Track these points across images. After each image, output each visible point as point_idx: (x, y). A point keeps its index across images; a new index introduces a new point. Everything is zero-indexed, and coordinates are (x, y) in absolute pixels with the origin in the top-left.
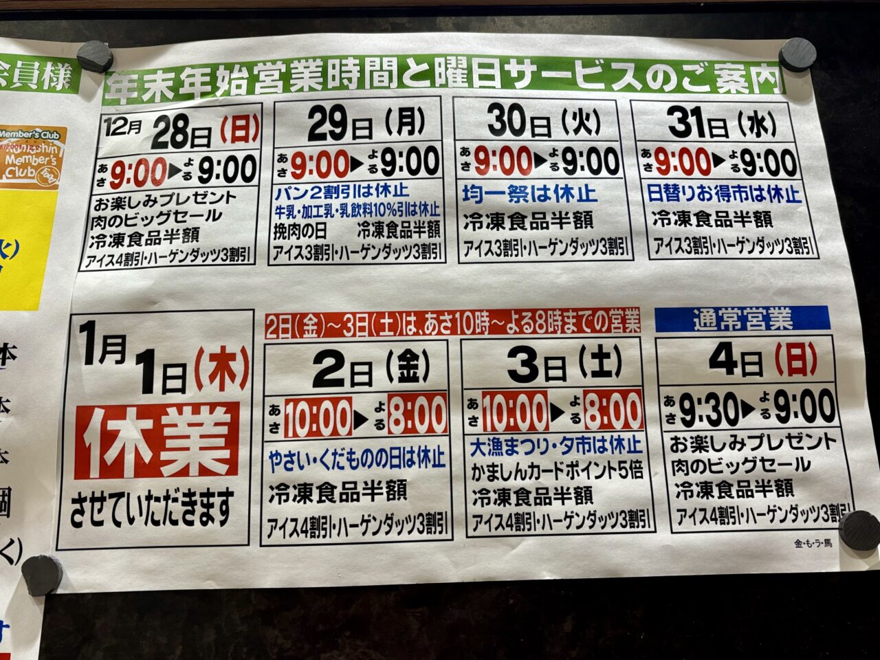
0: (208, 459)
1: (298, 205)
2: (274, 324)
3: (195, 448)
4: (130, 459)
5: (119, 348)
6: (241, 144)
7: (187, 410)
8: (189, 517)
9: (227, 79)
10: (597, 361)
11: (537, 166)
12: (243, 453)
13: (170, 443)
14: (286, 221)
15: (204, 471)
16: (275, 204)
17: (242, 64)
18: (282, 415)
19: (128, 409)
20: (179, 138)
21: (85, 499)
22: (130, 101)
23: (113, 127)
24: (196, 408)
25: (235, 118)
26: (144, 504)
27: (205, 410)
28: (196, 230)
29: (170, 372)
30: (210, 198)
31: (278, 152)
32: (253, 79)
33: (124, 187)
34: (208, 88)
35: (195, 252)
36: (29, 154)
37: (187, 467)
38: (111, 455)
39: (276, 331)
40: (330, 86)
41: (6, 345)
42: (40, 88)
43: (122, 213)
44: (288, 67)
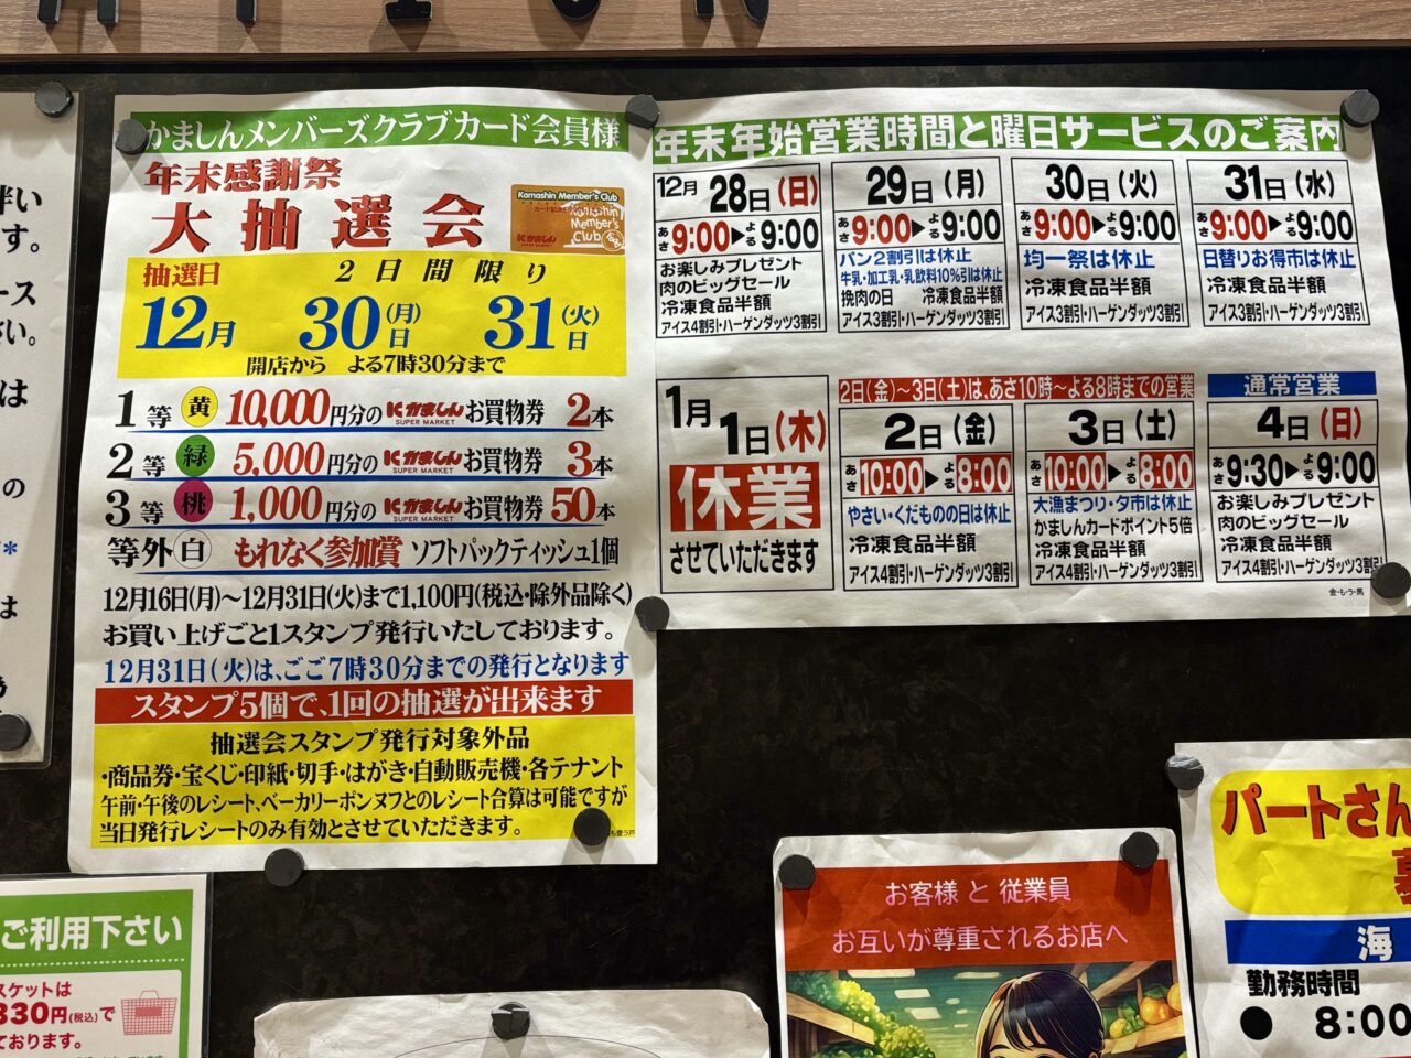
0: (794, 513)
1: (863, 271)
2: (847, 389)
3: (780, 504)
4: (720, 513)
5: (704, 412)
6: (800, 208)
7: (772, 469)
8: (778, 565)
9: (780, 137)
10: (1152, 424)
11: (1095, 230)
12: (824, 508)
13: (756, 499)
14: (854, 288)
15: (790, 524)
16: (841, 270)
17: (795, 121)
18: (858, 474)
19: (716, 468)
20: (738, 200)
21: (682, 549)
22: (681, 159)
23: (667, 188)
24: (780, 468)
25: (793, 180)
26: (736, 553)
27: (788, 469)
28: (767, 297)
29: (754, 434)
30: (776, 264)
31: (838, 216)
32: (808, 138)
33: (688, 252)
34: (762, 147)
35: (768, 319)
36: (591, 217)
37: (774, 521)
38: (704, 510)
39: (849, 396)
40: (887, 147)
41: (602, 408)
42: (591, 147)
43: (689, 278)
44: (842, 124)
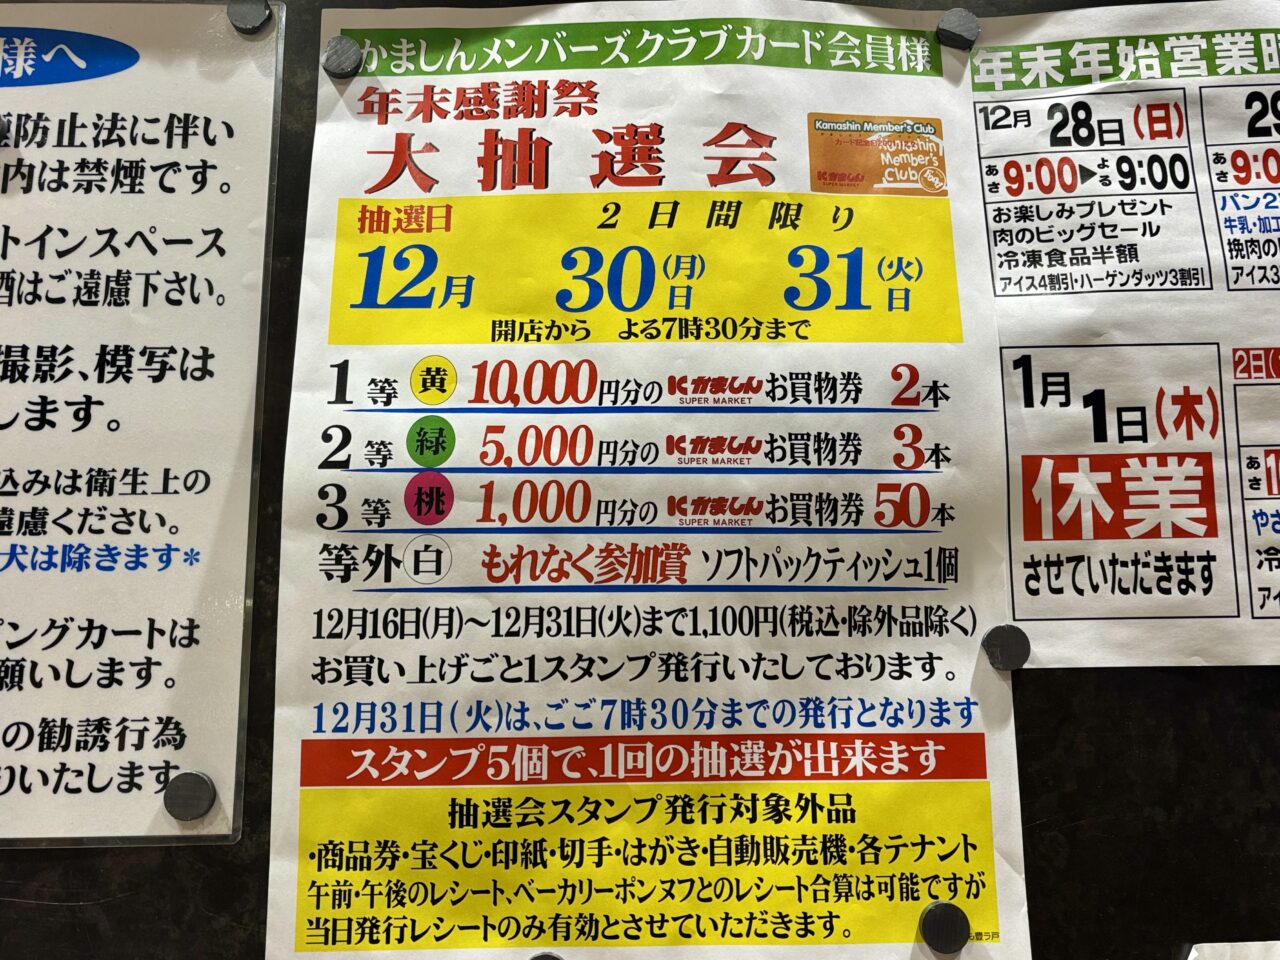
0: (1182, 517)
1: (1252, 217)
2: (1244, 361)
3: (1165, 506)
4: (1087, 517)
5: (1062, 388)
6: (1161, 141)
7: (1152, 461)
8: (1164, 584)
9: (1131, 58)
12: (1221, 511)
13: (1134, 500)
14: (1243, 237)
15: (1178, 532)
16: (1223, 215)
17: (1149, 38)
18: (1263, 468)
19: (1080, 459)
20: (1083, 132)
21: (1039, 564)
22: (1007, 86)
23: (992, 119)
24: (1162, 460)
25: (1151, 108)
26: (1109, 569)
27: (1172, 461)
28: (1133, 248)
29: (1127, 416)
30: (1140, 208)
31: (1212, 151)
32: (1166, 59)
33: (1026, 193)
34: (1109, 69)
35: (1137, 274)
36: (905, 152)
37: (1158, 526)
38: (1066, 513)
39: (1246, 370)
40: (1267, 68)
41: (935, 383)
42: (898, 71)
43: (1028, 225)
44: (1209, 42)
